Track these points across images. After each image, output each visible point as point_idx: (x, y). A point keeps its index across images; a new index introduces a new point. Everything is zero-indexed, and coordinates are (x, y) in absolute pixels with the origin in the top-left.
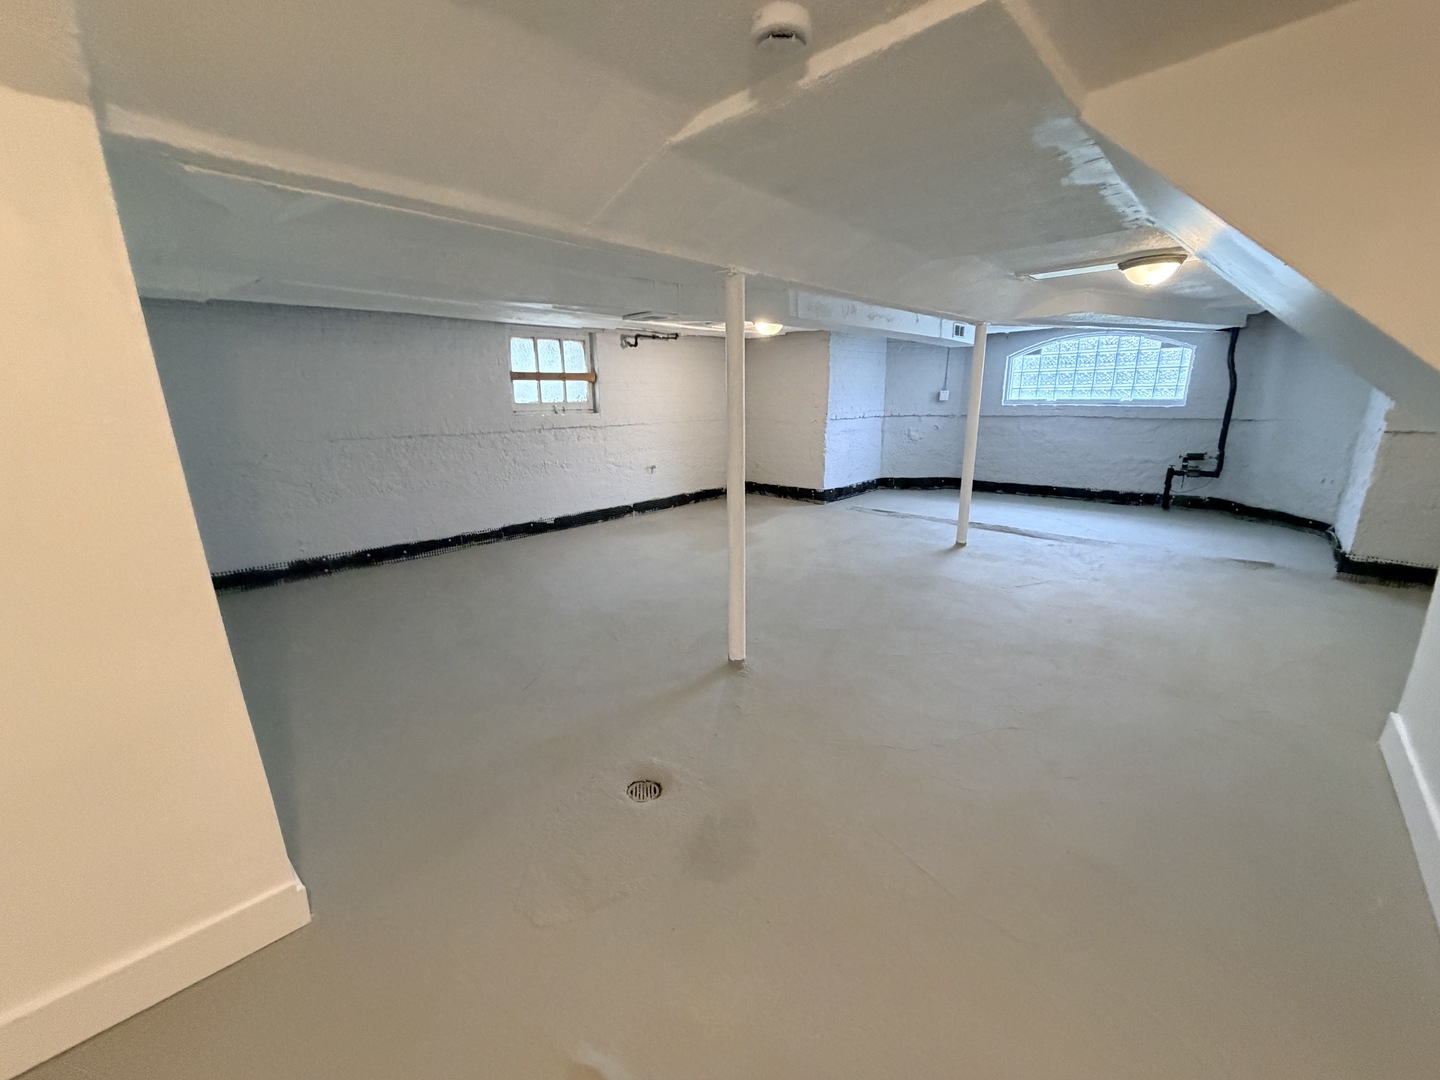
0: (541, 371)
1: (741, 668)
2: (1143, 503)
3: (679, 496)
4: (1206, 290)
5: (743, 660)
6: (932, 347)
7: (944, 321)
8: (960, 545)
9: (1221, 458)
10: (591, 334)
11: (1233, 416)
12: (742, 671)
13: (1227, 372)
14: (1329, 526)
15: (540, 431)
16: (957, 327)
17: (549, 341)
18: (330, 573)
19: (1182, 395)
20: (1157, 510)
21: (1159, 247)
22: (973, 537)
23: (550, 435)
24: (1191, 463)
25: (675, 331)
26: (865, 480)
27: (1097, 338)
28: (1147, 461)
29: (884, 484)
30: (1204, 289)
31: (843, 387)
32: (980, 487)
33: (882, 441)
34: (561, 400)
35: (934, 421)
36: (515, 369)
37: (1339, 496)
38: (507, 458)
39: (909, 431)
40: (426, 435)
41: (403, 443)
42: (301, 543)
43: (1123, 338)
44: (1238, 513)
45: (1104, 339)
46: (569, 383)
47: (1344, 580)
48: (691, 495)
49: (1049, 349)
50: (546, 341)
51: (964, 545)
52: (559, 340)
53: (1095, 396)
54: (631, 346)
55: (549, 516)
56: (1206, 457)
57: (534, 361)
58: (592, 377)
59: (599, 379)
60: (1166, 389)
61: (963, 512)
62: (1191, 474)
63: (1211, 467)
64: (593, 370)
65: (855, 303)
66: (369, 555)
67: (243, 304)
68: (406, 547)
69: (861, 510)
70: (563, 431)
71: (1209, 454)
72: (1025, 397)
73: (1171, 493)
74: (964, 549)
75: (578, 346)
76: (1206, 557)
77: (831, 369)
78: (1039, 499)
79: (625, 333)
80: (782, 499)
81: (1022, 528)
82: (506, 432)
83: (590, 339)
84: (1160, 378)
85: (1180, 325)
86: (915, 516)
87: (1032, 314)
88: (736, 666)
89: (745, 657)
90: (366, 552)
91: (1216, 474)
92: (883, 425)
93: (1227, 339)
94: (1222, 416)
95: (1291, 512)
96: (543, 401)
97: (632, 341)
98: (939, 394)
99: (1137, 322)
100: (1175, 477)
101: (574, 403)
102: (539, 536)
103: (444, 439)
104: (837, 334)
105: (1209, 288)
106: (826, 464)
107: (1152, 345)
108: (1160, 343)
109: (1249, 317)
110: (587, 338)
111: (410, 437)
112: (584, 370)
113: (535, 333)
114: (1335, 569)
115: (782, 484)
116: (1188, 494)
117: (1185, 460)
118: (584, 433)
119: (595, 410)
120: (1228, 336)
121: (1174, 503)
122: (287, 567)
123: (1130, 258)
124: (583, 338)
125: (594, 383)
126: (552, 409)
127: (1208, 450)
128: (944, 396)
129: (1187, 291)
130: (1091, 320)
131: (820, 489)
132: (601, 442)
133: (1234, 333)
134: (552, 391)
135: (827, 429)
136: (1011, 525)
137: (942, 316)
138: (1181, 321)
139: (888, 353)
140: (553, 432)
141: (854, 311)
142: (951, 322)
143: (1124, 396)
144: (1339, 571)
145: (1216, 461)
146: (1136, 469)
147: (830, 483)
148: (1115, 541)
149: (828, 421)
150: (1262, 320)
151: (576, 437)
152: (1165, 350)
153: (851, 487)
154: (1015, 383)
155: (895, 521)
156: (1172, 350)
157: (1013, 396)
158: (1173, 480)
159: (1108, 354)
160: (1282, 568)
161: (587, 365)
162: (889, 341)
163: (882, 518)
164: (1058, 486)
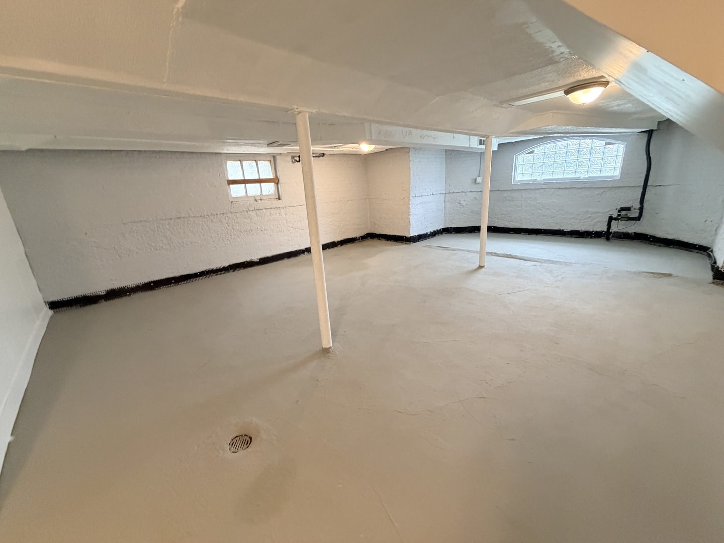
0: (246, 178)
1: (329, 352)
2: (595, 237)
3: (331, 243)
4: (628, 107)
5: (330, 348)
6: (471, 153)
7: (471, 137)
8: (481, 267)
9: (641, 209)
10: (274, 157)
11: (649, 184)
12: (328, 354)
13: (645, 157)
14: (709, 248)
15: (247, 212)
16: (481, 140)
17: (250, 162)
18: (130, 295)
19: (617, 173)
20: (602, 241)
21: (589, 77)
22: (489, 261)
23: (253, 214)
24: (623, 213)
25: (322, 152)
26: (435, 229)
27: (566, 142)
28: (597, 212)
29: (447, 231)
30: (626, 106)
31: (419, 178)
32: (492, 230)
33: (445, 207)
34: (259, 193)
35: (474, 195)
36: (231, 178)
37: (716, 230)
38: (229, 227)
39: (460, 201)
40: (179, 218)
41: (167, 222)
42: (112, 280)
43: (582, 141)
44: (652, 241)
45: (570, 142)
46: (263, 184)
47: (717, 284)
48: (338, 242)
49: (539, 149)
50: (248, 161)
51: (483, 267)
52: (256, 161)
53: (566, 176)
54: (297, 162)
55: (256, 257)
56: (632, 209)
57: (242, 173)
58: (276, 181)
59: (280, 181)
60: (608, 170)
61: (482, 247)
62: (623, 219)
63: (635, 214)
64: (277, 176)
65: (411, 129)
66: (152, 284)
67: (50, 151)
68: (174, 278)
69: (430, 247)
70: (261, 211)
71: (634, 207)
72: (525, 178)
73: (611, 231)
74: (483, 270)
75: (268, 163)
76: (629, 270)
77: (411, 169)
78: (534, 236)
79: (294, 155)
80: (389, 242)
81: (519, 255)
82: (227, 213)
83: (274, 159)
84: (604, 164)
85: (614, 130)
86: (460, 250)
87: (520, 128)
88: (326, 351)
89: (331, 345)
90: (151, 282)
91: (638, 219)
92: (445, 198)
93: (645, 137)
94: (642, 184)
95: (685, 240)
96: (248, 195)
97: (298, 159)
98: (476, 179)
99: (586, 130)
100: (613, 222)
101: (266, 195)
102: (250, 269)
103: (191, 219)
104: (414, 148)
105: (630, 105)
106: (411, 222)
107: (599, 143)
108: (604, 142)
109: (659, 123)
110: (272, 159)
111: (171, 219)
112: (271, 176)
113: (240, 158)
114: (712, 277)
115: (389, 234)
116: (621, 231)
117: (619, 211)
118: (273, 211)
119: (279, 199)
120: (646, 135)
121: (613, 237)
122: (105, 293)
123: (571, 86)
124: (269, 159)
125: (277, 184)
126: (254, 199)
127: (633, 205)
128: (479, 180)
129: (616, 108)
130: (557, 131)
131: (409, 236)
132: (284, 216)
133: (650, 133)
134: (253, 190)
135: (410, 202)
136: (513, 254)
137: (470, 135)
138: (614, 127)
139: (446, 157)
140: (254, 212)
141: (410, 133)
142: (476, 138)
143: (583, 175)
144: (714, 279)
145: (638, 211)
146: (590, 217)
147: (413, 233)
148: (573, 262)
149: (411, 198)
150: (667, 125)
151: (269, 214)
152: (607, 146)
153: (427, 234)
154: (519, 170)
155: (447, 253)
156: (611, 146)
157: (519, 178)
158: (612, 223)
159: (573, 151)
160: (677, 277)
161: (273, 174)
162: (446, 151)
163: (440, 251)
164: (545, 228)
